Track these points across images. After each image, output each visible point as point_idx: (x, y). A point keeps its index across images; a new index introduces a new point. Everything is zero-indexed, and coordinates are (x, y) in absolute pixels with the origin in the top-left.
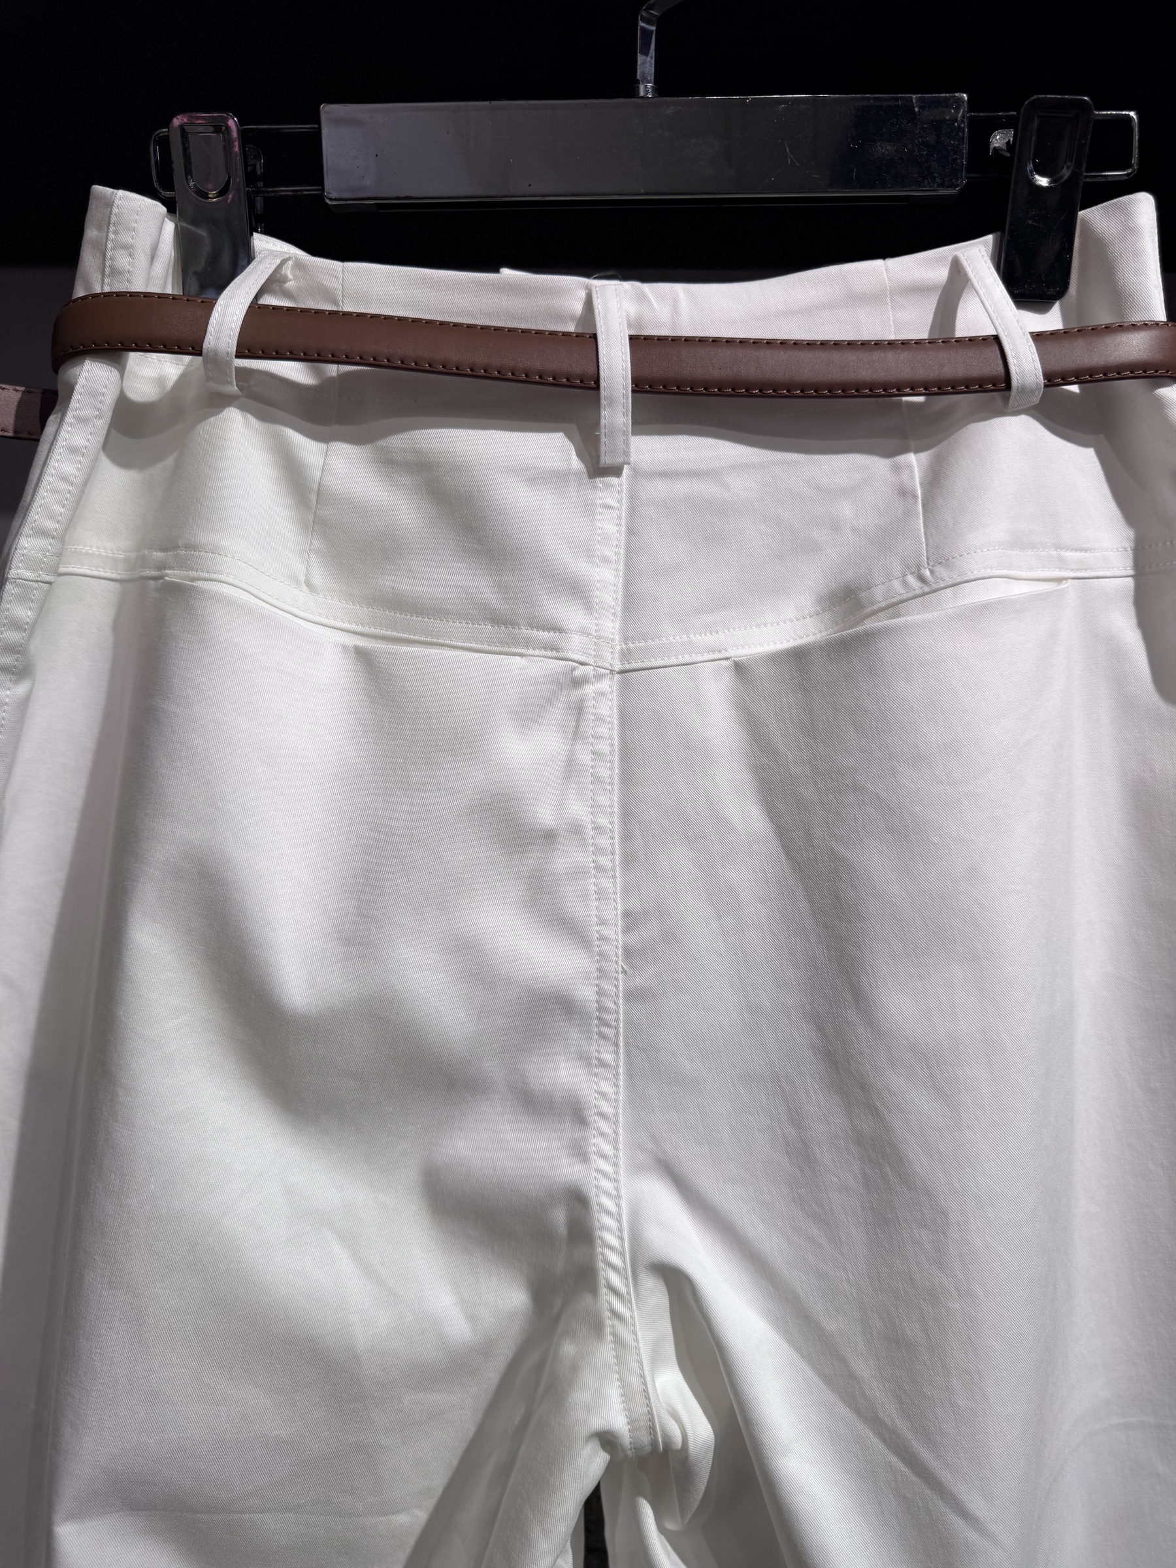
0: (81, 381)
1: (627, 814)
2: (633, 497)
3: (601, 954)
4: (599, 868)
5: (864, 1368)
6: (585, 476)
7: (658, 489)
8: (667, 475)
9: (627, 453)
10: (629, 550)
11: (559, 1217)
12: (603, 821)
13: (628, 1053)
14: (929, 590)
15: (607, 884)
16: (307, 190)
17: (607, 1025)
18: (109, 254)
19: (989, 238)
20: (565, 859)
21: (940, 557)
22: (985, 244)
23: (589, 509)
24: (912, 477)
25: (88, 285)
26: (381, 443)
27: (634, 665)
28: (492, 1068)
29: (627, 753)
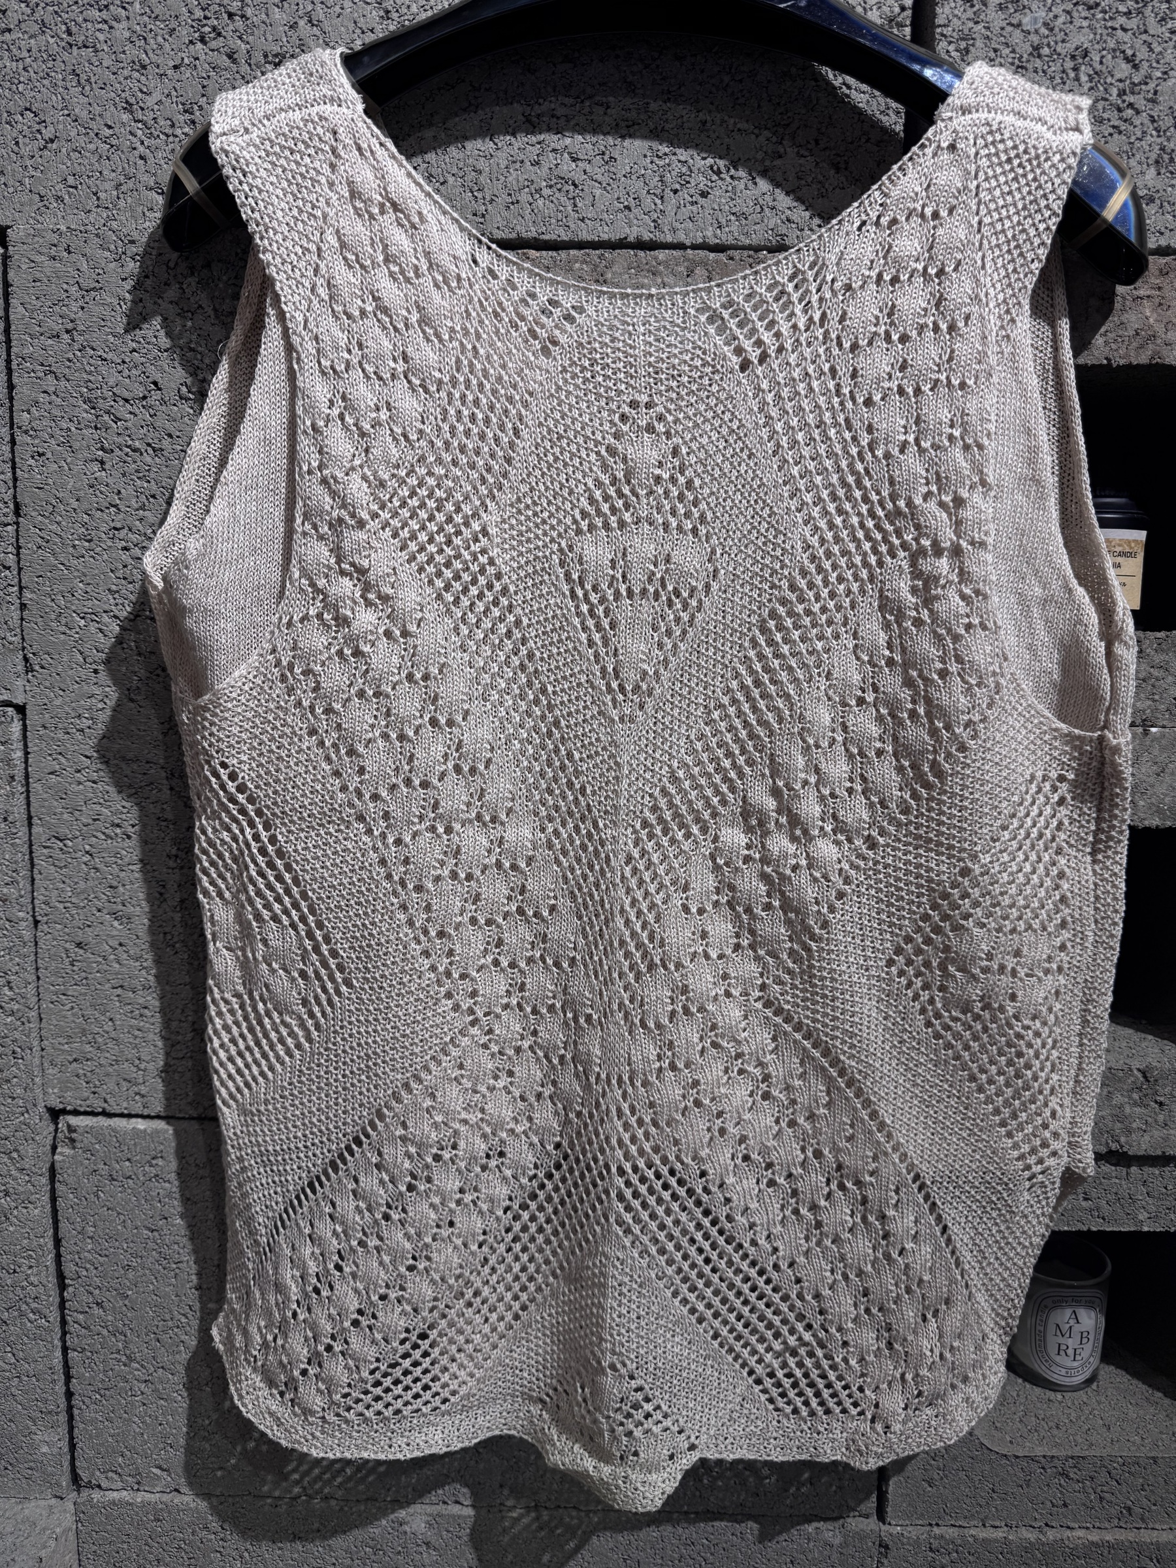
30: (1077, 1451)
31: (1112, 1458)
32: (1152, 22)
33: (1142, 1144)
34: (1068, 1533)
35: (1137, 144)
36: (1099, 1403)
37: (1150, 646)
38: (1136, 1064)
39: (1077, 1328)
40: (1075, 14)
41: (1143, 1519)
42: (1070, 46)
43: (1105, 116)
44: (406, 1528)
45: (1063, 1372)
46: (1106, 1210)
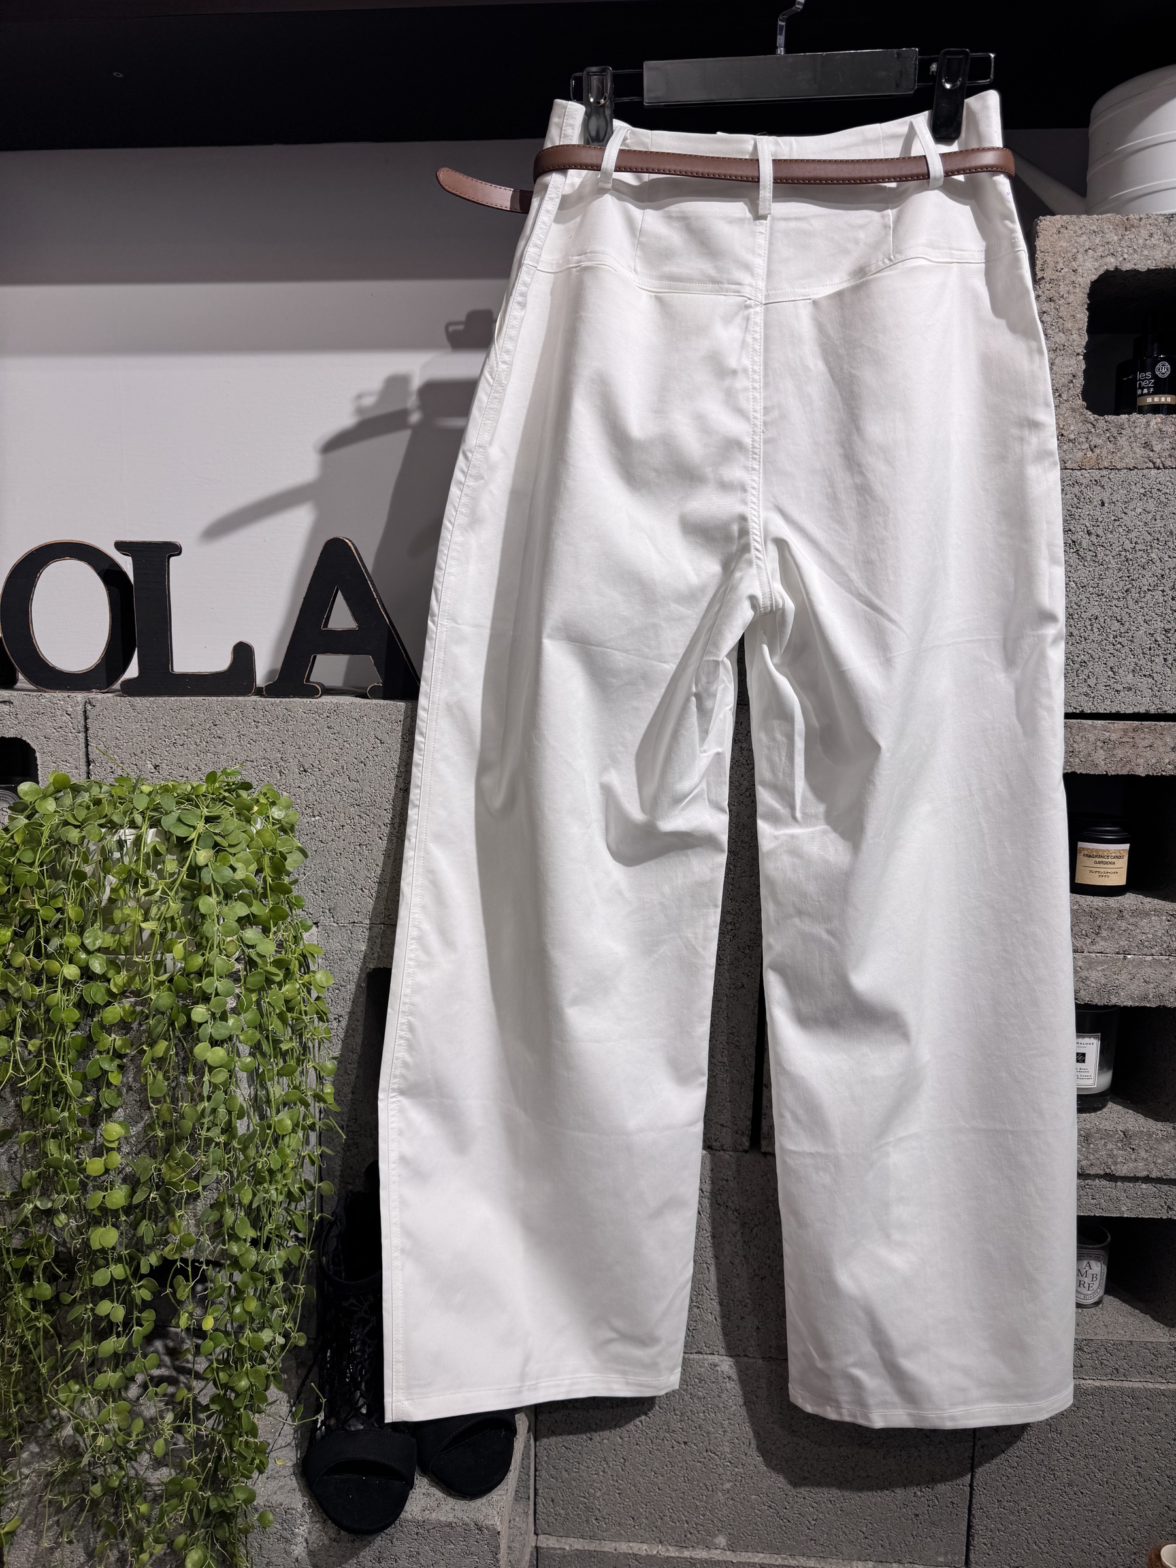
0: (552, 182)
1: (766, 364)
2: (771, 228)
3: (754, 424)
4: (754, 388)
5: (854, 576)
6: (752, 220)
7: (782, 225)
8: (785, 219)
9: (770, 209)
10: (769, 251)
11: (735, 528)
12: (756, 368)
13: (764, 464)
14: (893, 264)
15: (757, 395)
16: (636, 99)
17: (756, 454)
18: (563, 128)
19: (927, 113)
20: (741, 383)
21: (897, 251)
22: (924, 115)
23: (753, 234)
24: (889, 220)
25: (553, 142)
26: (666, 209)
27: (771, 301)
28: (708, 471)
29: (767, 339)
30: (1088, 1337)
31: (1107, 1341)
32: (1131, 602)
33: (1123, 1170)
34: (1083, 1381)
35: (1123, 662)
36: (1102, 1314)
37: (1128, 913)
38: (1120, 1128)
39: (1090, 1272)
40: (1091, 599)
41: (1124, 1375)
42: (1088, 614)
43: (1106, 648)
44: (718, 1368)
45: (1082, 1297)
46: (1104, 1205)
